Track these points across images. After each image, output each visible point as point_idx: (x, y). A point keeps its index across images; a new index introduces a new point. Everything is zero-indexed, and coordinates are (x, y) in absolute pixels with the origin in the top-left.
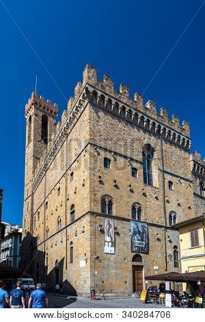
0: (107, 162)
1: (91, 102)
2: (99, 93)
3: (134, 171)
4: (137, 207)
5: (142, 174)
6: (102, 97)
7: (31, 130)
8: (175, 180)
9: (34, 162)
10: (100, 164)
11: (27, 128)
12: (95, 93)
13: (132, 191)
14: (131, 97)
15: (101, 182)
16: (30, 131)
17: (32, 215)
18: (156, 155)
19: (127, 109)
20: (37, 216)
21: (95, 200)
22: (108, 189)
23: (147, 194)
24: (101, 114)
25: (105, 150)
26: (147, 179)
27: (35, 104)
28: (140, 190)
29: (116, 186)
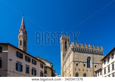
0: (77, 65)
1: (73, 51)
2: (75, 48)
3: (84, 65)
4: (85, 74)
5: (87, 65)
8: (97, 65)
9: (63, 57)
10: (75, 65)
11: (61, 46)
12: (74, 48)
13: (84, 70)
14: (84, 46)
15: (76, 70)
16: (62, 47)
17: (63, 74)
18: (91, 59)
19: (83, 49)
21: (74, 74)
23: (88, 70)
24: (76, 53)
25: (77, 62)
28: (86, 70)
29: (79, 70)
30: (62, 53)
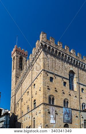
0: (51, 79)
1: (44, 50)
2: (48, 46)
3: (65, 83)
4: (66, 101)
6: (49, 48)
7: (14, 64)
8: (85, 88)
9: (16, 79)
10: (48, 80)
13: (64, 93)
14: (63, 48)
15: (49, 89)
17: (15, 105)
18: (75, 76)
19: (61, 53)
20: (17, 105)
21: (46, 98)
22: (52, 92)
23: (71, 95)
24: (49, 56)
25: (51, 73)
26: (71, 88)
27: (16, 51)
28: (68, 92)
29: (56, 91)
30: (14, 73)
